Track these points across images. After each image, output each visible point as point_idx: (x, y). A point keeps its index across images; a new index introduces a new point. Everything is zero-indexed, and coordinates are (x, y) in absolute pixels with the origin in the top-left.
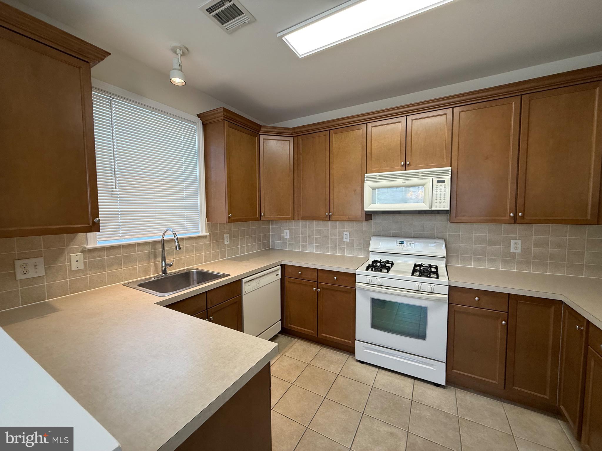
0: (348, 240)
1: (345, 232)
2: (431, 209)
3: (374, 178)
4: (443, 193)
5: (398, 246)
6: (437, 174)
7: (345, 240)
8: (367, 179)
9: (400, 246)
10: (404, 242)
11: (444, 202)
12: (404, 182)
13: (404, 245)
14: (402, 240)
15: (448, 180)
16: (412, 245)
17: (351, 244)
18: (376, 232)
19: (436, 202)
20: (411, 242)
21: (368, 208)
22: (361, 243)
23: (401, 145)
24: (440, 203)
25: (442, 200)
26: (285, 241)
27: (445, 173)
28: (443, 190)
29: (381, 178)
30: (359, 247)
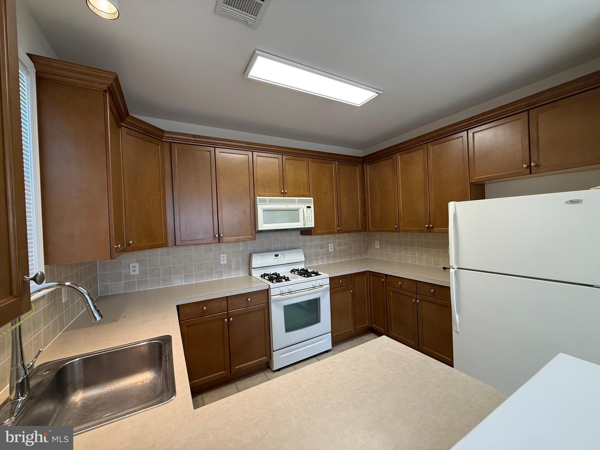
0: (225, 262)
1: (222, 254)
2: (304, 227)
3: (264, 201)
4: (310, 215)
5: (274, 259)
6: (306, 202)
7: (222, 263)
8: (259, 202)
9: (276, 258)
10: (278, 255)
11: (311, 222)
12: (287, 206)
13: (278, 257)
14: (276, 253)
15: (312, 206)
16: (284, 256)
17: (228, 266)
18: (252, 249)
19: (307, 222)
20: (283, 254)
21: (262, 227)
22: (239, 263)
23: (280, 177)
24: (309, 222)
25: (310, 220)
26: (132, 280)
27: (310, 202)
28: (310, 213)
29: (271, 202)
30: (237, 267)
